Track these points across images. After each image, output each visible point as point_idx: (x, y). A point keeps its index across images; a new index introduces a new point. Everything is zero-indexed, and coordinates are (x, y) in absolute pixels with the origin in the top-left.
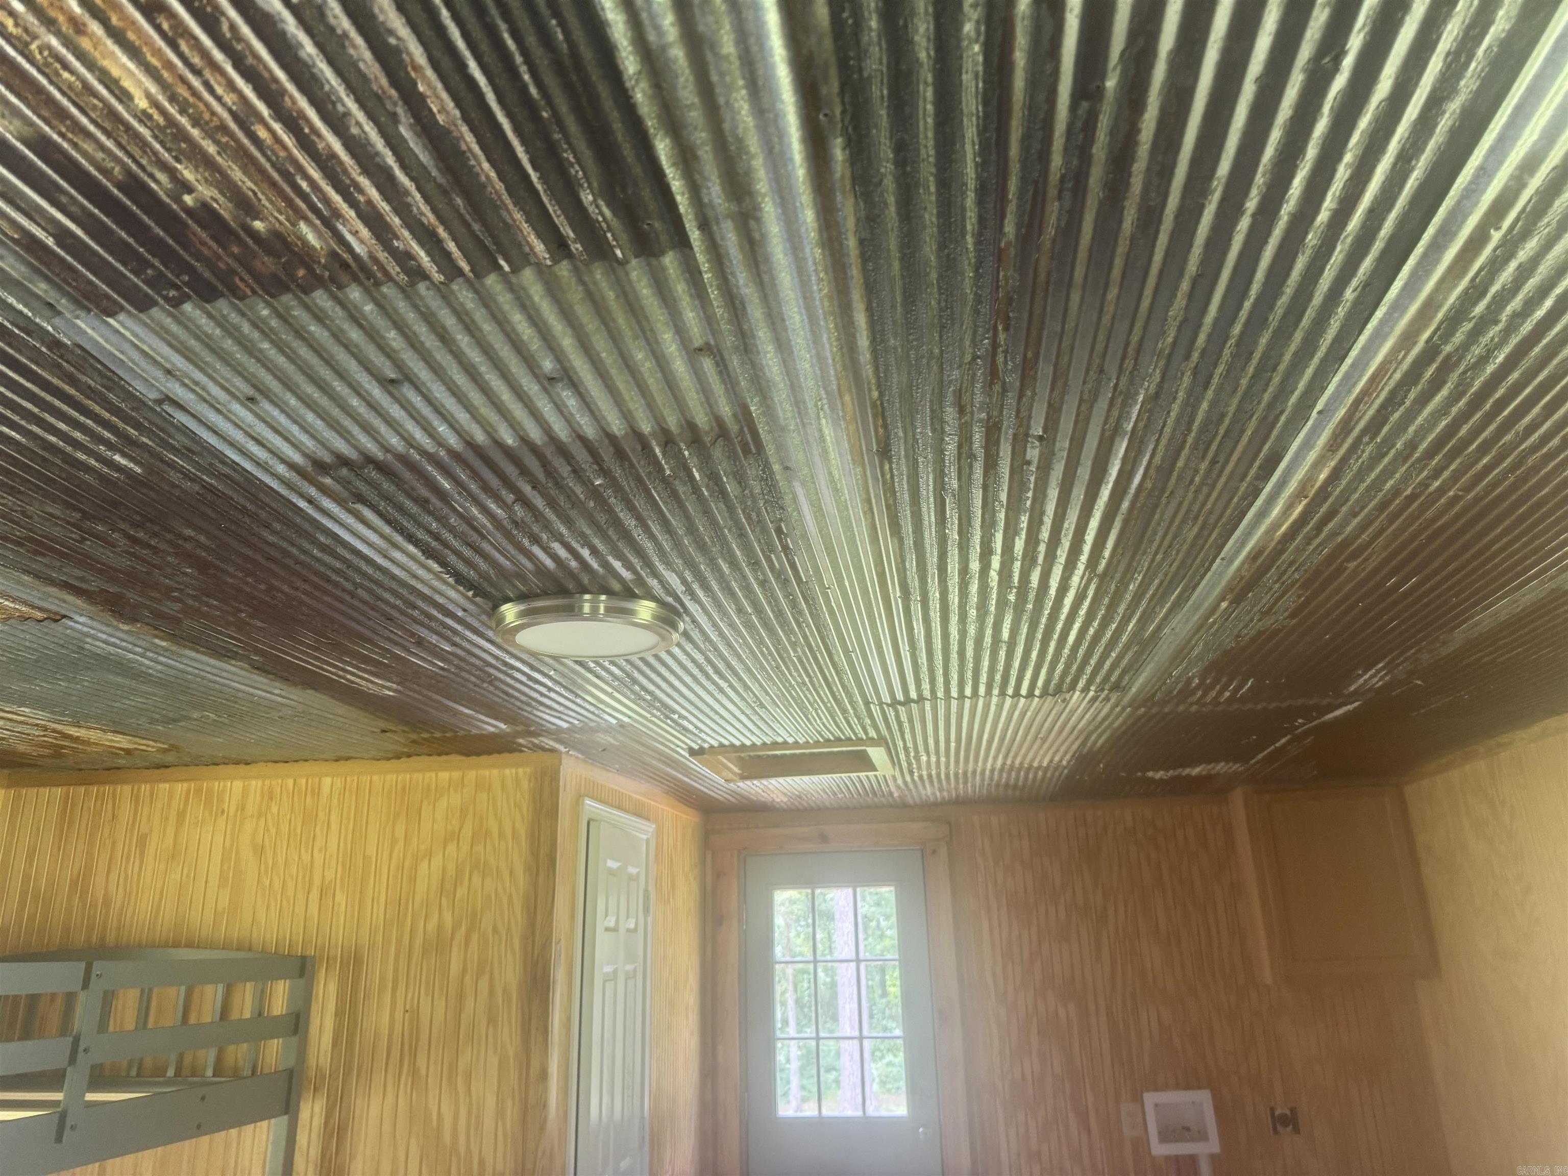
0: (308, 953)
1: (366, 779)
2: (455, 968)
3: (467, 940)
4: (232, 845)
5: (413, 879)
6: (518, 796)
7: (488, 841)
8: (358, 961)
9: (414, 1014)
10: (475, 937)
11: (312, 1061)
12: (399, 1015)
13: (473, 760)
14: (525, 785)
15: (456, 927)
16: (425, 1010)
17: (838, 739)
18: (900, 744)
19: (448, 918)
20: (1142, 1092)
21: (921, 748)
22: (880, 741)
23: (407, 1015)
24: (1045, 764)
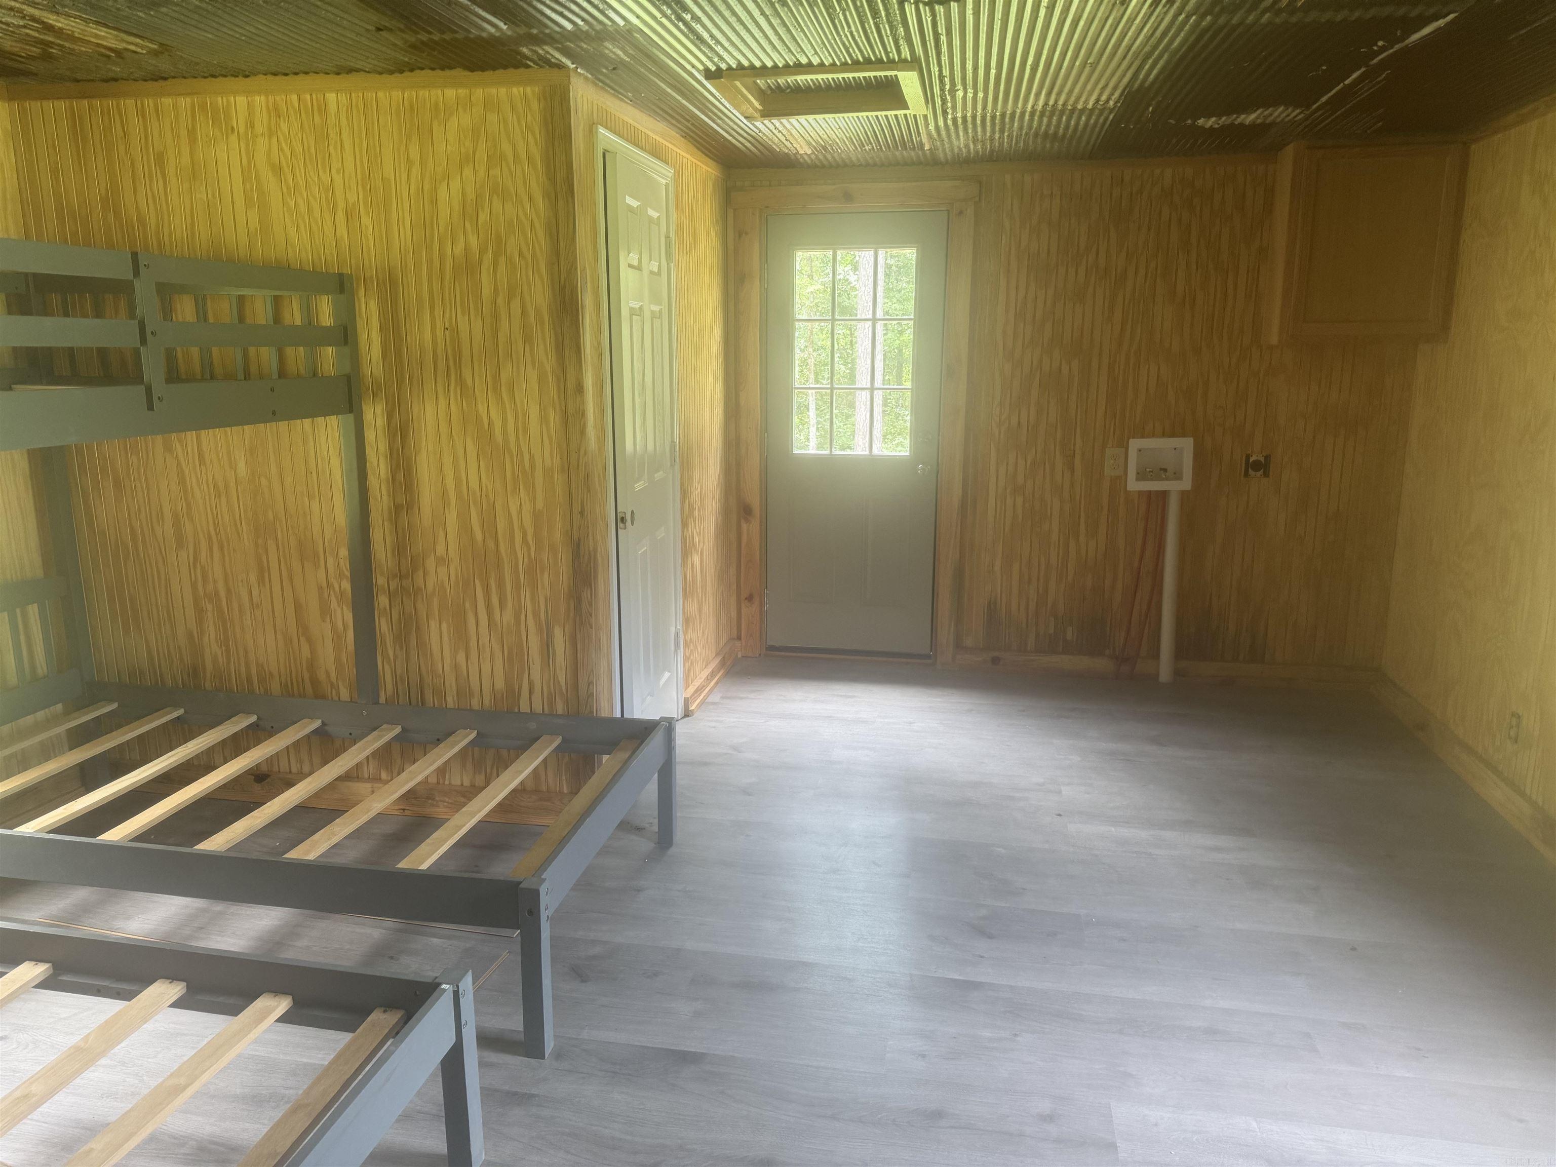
0: (345, 272)
1: (370, 95)
2: (487, 291)
3: (495, 264)
4: (249, 162)
5: (434, 201)
6: (529, 118)
7: (503, 163)
8: (393, 282)
9: (453, 330)
10: (502, 260)
11: (366, 371)
12: (440, 333)
13: (477, 75)
14: (535, 105)
15: (483, 250)
16: (463, 326)
17: (868, 61)
18: (935, 69)
19: (474, 241)
20: (1129, 439)
21: (958, 80)
22: (913, 63)
23: (447, 332)
24: (1090, 106)
